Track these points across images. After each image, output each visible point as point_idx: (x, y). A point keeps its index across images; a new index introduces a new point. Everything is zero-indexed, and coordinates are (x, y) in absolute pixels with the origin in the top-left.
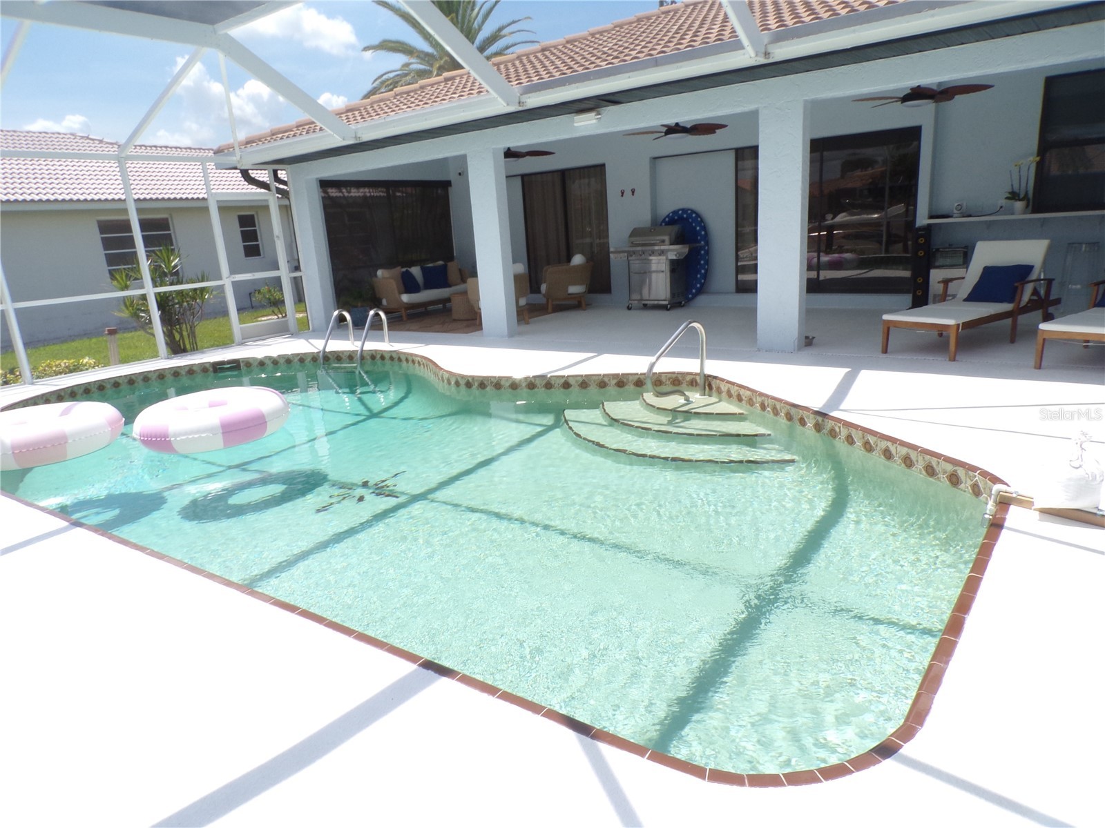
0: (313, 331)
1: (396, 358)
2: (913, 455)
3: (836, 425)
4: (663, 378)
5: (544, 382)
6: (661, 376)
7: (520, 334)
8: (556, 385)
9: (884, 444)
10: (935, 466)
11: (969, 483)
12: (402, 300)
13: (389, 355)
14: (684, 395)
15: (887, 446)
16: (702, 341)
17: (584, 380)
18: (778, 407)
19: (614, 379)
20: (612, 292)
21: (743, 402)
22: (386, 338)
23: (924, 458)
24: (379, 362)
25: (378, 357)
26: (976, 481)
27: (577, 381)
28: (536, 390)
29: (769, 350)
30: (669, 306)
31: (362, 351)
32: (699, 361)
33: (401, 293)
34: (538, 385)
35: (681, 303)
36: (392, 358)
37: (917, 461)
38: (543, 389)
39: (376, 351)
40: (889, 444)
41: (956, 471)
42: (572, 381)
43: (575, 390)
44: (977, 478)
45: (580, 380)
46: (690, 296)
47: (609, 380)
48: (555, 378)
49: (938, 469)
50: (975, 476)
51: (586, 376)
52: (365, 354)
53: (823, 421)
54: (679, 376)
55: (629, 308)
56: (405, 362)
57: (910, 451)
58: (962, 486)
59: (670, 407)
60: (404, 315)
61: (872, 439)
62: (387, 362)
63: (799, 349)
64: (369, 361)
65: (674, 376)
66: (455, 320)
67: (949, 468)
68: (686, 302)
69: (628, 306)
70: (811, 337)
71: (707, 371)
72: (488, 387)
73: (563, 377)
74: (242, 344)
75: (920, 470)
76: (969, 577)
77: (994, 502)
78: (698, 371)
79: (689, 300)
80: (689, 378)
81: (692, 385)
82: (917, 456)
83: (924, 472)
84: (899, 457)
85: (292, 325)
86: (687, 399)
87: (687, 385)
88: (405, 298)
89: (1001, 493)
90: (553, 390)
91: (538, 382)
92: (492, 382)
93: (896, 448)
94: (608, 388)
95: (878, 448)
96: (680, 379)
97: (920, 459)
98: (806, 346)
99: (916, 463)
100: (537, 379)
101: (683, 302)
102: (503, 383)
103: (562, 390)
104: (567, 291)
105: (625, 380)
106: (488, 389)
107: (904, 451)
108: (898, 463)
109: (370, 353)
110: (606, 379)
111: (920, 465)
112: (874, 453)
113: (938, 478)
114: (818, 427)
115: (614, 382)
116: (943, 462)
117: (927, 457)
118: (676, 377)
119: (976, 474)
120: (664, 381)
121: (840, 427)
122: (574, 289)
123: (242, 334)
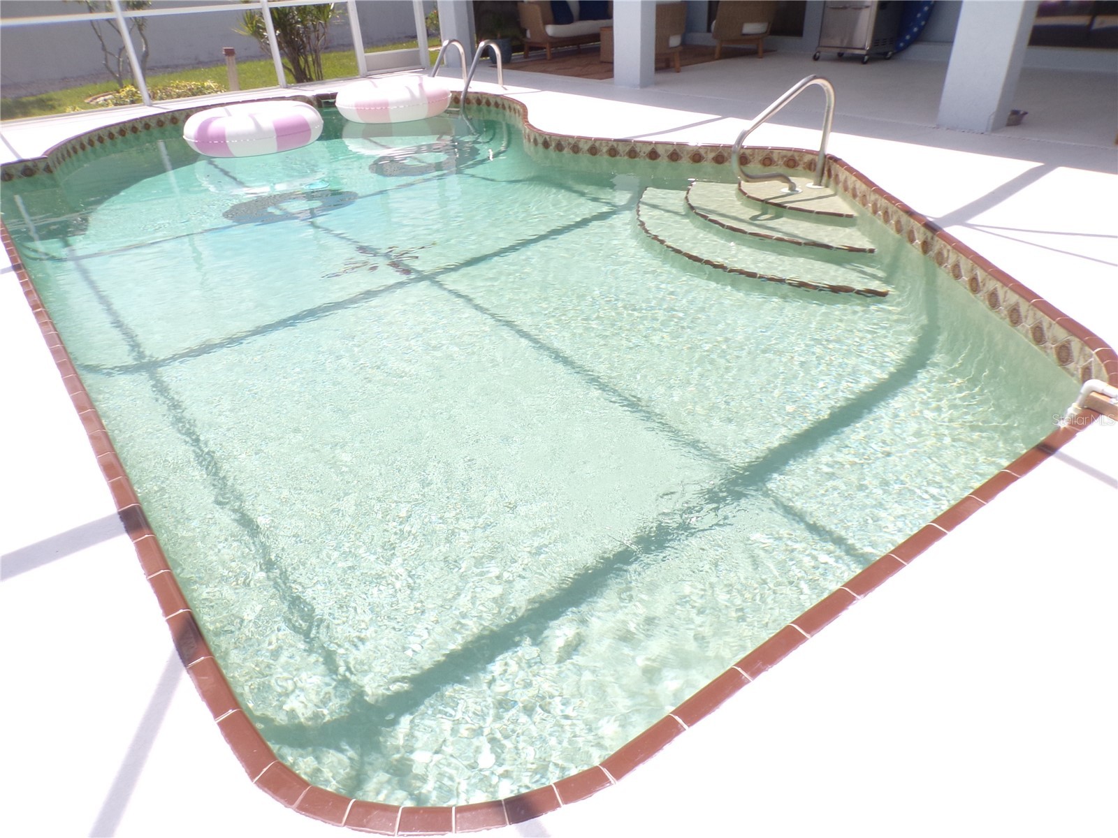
0: (448, 66)
1: (500, 104)
2: (1024, 307)
3: (945, 246)
4: (775, 157)
5: (628, 149)
6: (772, 153)
7: (657, 84)
8: (642, 154)
9: (993, 284)
10: (1045, 329)
11: (1082, 364)
12: (547, 34)
13: (494, 100)
14: (788, 181)
15: (995, 289)
16: (829, 107)
17: (675, 150)
18: (890, 211)
19: (711, 151)
20: (805, 33)
21: (858, 199)
22: (500, 80)
23: (1035, 314)
24: (484, 107)
25: (484, 101)
26: (1090, 363)
27: (666, 151)
28: (618, 158)
29: (952, 128)
30: (866, 57)
31: (466, 92)
32: (820, 133)
33: (546, 23)
34: (621, 152)
35: (886, 53)
36: (497, 105)
37: (1026, 317)
38: (626, 158)
39: (482, 94)
40: (998, 285)
41: (1069, 342)
42: (660, 150)
43: (663, 161)
44: (1092, 359)
45: (671, 149)
46: (902, 45)
47: (706, 152)
48: (640, 145)
49: (1048, 334)
50: (1091, 356)
51: (678, 144)
52: (471, 97)
53: (932, 238)
54: (796, 154)
55: (816, 58)
56: (508, 110)
57: (1021, 301)
58: (1071, 366)
59: (762, 197)
60: (548, 54)
61: (980, 274)
62: (493, 108)
63: (996, 128)
64: (475, 106)
65: (789, 154)
66: (602, 62)
67: (1062, 334)
68: (893, 54)
69: (815, 56)
70: (1022, 113)
71: (830, 151)
72: (566, 149)
73: (650, 143)
74: (366, 76)
75: (1027, 331)
76: (928, 527)
77: (1079, 406)
78: (818, 149)
79: (899, 51)
80: (807, 158)
81: (810, 169)
82: (1028, 310)
83: (1030, 335)
84: (1006, 308)
85: (424, 57)
86: (793, 188)
87: (804, 168)
88: (551, 30)
89: (1094, 394)
90: (637, 159)
91: (621, 148)
92: (569, 144)
93: (1006, 292)
94: (704, 163)
95: (985, 290)
96: (797, 158)
97: (1031, 313)
98: (1009, 125)
99: (1024, 320)
100: (620, 143)
101: (890, 53)
102: (581, 145)
103: (648, 160)
104: (742, 30)
105: (726, 155)
106: (565, 151)
107: (1013, 298)
108: (1003, 315)
109: (475, 96)
110: (702, 152)
111: (1028, 324)
112: (978, 295)
113: (1045, 347)
114: (926, 247)
115: (712, 155)
116: (1057, 325)
117: (1040, 314)
118: (792, 156)
119: (1093, 352)
120: (776, 160)
121: (948, 251)
122: (750, 28)
123: (367, 66)
